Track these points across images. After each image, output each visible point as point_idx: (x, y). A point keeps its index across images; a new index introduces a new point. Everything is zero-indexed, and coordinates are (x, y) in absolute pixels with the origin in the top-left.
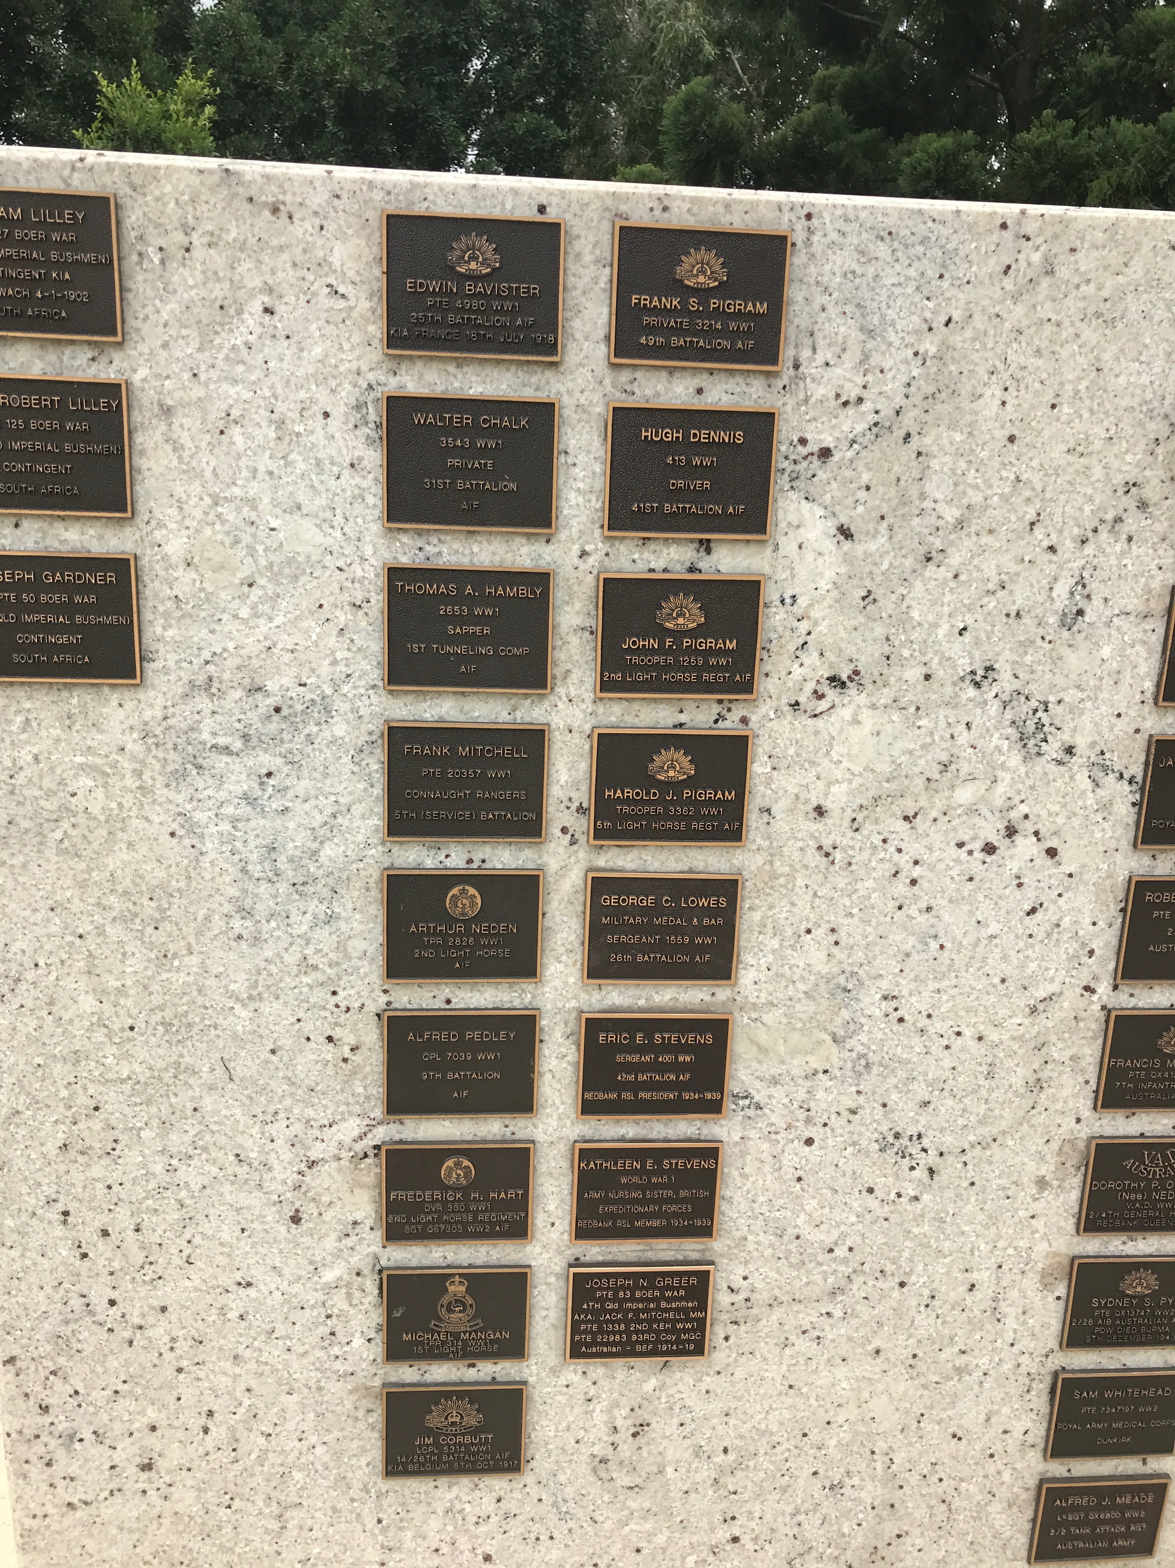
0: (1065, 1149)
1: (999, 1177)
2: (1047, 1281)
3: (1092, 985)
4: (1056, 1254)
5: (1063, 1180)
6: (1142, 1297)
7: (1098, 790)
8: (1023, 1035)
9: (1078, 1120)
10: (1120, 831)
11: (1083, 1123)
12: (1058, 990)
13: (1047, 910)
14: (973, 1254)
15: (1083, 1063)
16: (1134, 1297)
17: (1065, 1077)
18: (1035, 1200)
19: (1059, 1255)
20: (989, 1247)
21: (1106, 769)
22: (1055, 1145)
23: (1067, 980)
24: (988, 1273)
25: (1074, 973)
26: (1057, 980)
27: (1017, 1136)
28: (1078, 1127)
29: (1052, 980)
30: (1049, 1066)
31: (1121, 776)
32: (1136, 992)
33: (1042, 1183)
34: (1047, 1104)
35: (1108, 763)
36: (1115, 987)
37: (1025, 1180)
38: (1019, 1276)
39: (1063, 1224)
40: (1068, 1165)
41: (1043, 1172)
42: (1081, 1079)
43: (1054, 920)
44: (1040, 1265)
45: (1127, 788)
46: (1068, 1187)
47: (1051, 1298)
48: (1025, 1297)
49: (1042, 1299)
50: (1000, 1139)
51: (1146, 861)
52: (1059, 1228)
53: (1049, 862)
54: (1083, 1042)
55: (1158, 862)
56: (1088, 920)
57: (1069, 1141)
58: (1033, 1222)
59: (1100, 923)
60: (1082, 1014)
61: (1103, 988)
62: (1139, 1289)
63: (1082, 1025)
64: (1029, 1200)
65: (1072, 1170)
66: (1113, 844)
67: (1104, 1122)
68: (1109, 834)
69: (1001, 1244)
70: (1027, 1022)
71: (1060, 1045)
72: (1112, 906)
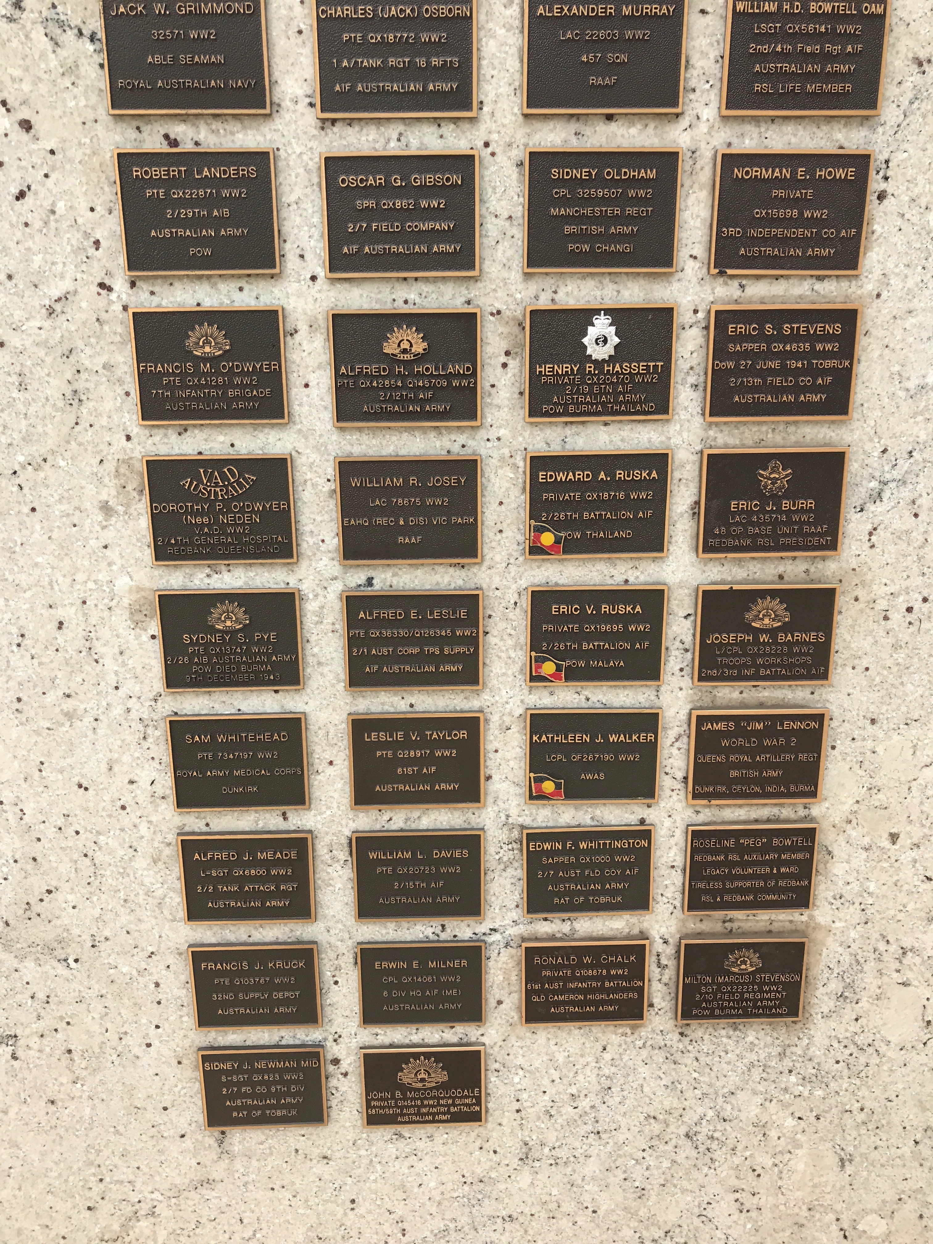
0: (122, 470)
1: (60, 501)
2: (136, 618)
3: (108, 282)
4: (139, 589)
5: (128, 505)
6: (233, 633)
7: (59, 50)
8: (46, 341)
9: (128, 438)
10: (94, 99)
11: (135, 440)
12: (71, 289)
13: (36, 193)
14: (52, 588)
15: (119, 373)
16: (227, 632)
17: (102, 388)
18: (104, 528)
19: (142, 589)
20: (69, 580)
21: (62, 25)
22: (110, 466)
23: (79, 276)
24: (73, 610)
25: (84, 267)
26: (68, 276)
27: (68, 455)
28: (129, 445)
29: (62, 277)
30: (84, 376)
31: (81, 33)
32: (156, 289)
33: (106, 508)
34: (92, 419)
35: (62, 17)
36: (133, 284)
37: (87, 505)
38: (106, 613)
39: (139, 554)
40: (129, 488)
41: (104, 497)
42: (120, 391)
43: (47, 204)
44: (126, 602)
45: (90, 47)
46: (135, 513)
47: (145, 638)
48: (118, 636)
49: (137, 637)
50: (50, 458)
51: (132, 134)
52: (137, 560)
53: (25, 137)
54: (113, 347)
55: (145, 134)
56: (83, 206)
57: (124, 461)
58: (108, 552)
59: (98, 208)
60: (104, 316)
61: (120, 284)
62: (228, 623)
63: (106, 328)
64: (98, 528)
65: (135, 494)
66: (90, 115)
67: (157, 439)
68: (83, 103)
69: (80, 577)
70: (47, 324)
71: (88, 351)
72: (107, 189)
